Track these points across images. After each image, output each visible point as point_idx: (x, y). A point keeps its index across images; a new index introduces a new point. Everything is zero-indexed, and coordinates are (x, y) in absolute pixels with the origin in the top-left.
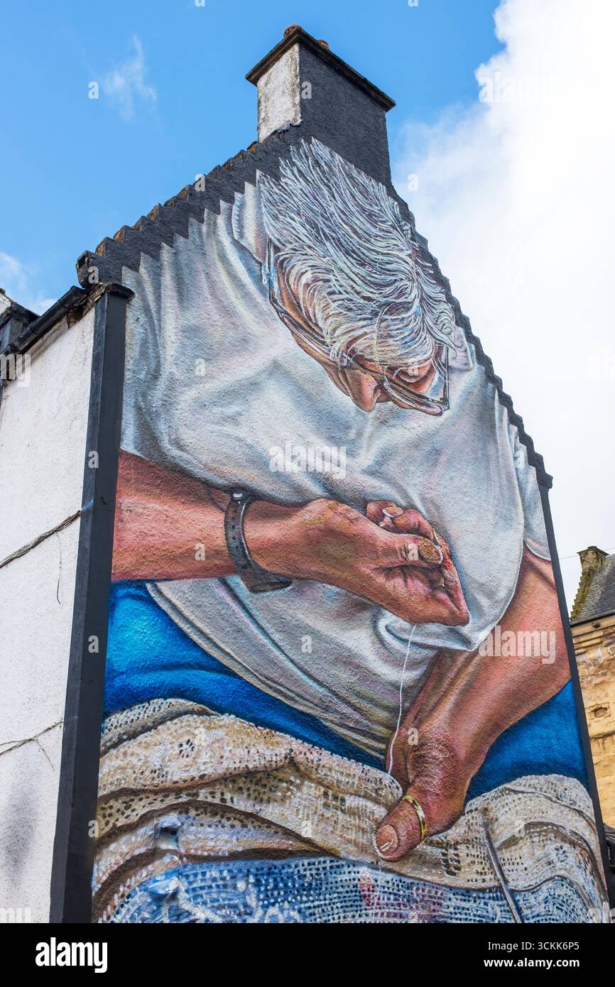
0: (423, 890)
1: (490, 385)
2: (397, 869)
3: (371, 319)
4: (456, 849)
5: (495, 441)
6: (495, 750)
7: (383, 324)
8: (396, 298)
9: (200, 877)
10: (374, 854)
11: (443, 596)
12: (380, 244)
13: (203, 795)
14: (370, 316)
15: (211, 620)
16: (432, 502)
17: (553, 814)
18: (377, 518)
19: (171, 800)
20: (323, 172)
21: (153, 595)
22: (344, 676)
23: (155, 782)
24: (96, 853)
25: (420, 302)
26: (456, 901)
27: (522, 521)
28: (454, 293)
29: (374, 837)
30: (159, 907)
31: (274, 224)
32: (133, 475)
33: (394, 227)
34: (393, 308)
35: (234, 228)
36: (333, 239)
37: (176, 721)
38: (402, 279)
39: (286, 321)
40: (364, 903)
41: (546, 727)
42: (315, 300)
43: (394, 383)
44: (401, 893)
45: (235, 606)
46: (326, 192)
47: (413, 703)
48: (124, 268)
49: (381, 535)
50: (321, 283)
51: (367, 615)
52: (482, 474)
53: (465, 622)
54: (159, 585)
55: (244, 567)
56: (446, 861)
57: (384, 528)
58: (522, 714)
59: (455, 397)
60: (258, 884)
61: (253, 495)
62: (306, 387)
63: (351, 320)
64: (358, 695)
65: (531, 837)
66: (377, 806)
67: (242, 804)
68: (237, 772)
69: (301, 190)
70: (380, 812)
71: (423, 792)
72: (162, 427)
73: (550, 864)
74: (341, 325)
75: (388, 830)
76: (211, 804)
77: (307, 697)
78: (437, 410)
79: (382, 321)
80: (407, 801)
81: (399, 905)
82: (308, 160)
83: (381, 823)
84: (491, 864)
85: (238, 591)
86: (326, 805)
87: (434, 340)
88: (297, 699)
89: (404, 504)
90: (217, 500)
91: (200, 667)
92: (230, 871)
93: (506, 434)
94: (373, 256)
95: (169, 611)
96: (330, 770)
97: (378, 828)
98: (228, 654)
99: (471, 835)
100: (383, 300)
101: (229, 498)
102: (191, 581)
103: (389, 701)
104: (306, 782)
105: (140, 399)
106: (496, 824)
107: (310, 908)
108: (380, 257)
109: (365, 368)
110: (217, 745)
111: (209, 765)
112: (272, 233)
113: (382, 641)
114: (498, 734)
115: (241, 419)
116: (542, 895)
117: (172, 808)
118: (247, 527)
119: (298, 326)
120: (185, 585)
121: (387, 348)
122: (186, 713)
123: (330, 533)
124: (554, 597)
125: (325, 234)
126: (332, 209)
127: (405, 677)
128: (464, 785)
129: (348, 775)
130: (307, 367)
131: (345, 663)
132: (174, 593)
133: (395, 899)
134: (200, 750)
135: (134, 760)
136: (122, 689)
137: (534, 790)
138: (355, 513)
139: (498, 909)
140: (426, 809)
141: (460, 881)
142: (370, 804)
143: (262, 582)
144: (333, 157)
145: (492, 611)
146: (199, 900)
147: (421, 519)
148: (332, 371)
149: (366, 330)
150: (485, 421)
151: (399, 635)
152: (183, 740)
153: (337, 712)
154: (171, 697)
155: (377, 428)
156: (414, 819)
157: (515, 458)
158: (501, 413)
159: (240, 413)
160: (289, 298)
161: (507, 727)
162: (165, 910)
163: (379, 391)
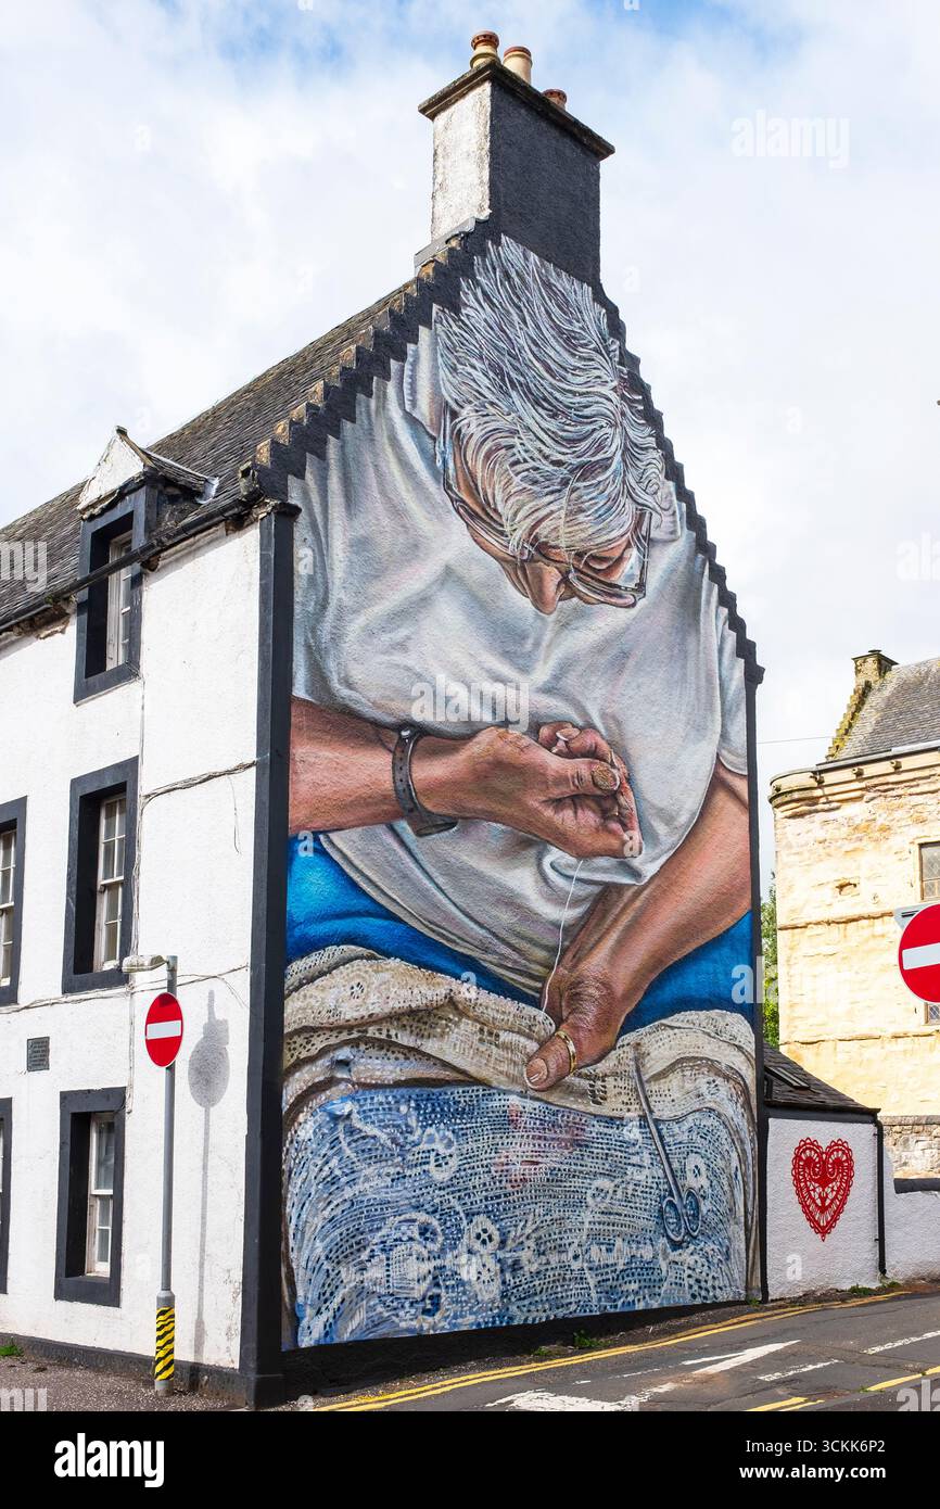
0: (568, 1117)
1: (700, 556)
2: (545, 1098)
3: (559, 491)
4: (604, 1081)
5: (698, 631)
6: (655, 986)
7: (574, 495)
8: (592, 455)
9: (369, 1101)
10: (524, 1085)
11: (615, 826)
12: (577, 380)
13: (372, 1031)
14: (558, 487)
16: (614, 717)
17: (709, 1049)
18: (549, 744)
19: (344, 1036)
20: (513, 287)
21: (325, 845)
22: (505, 917)
23: (331, 1020)
24: (284, 1080)
25: (623, 454)
26: (599, 1128)
27: (719, 729)
28: (667, 433)
29: (525, 1070)
30: (336, 1125)
31: (452, 379)
32: (304, 720)
33: (596, 350)
34: (586, 471)
35: (406, 397)
36: (521, 385)
37: (347, 966)
38: (602, 427)
39: (461, 511)
40: (511, 1127)
41: (715, 961)
42: (495, 477)
43: (582, 573)
44: (547, 1118)
45: (401, 852)
46: (516, 318)
47: (572, 942)
48: (290, 477)
49: (553, 762)
50: (503, 451)
51: (533, 852)
52: (677, 676)
53: (636, 853)
54: (330, 835)
55: (411, 811)
56: (593, 1092)
57: (556, 754)
58: (689, 949)
59: (654, 581)
60: (417, 1108)
61: (420, 731)
62: (480, 594)
63: (536, 496)
64: (518, 935)
65: (683, 1071)
66: (530, 1041)
67: (405, 1039)
68: (400, 1011)
69: (485, 321)
70: (532, 1046)
71: (576, 1028)
72: (331, 665)
73: (699, 1096)
74: (524, 505)
75: (539, 1063)
76: (380, 1040)
77: (469, 939)
78: (630, 600)
79: (574, 490)
80: (558, 1036)
81: (544, 1129)
82: (495, 273)
83: (532, 1057)
84: (638, 1096)
85: (404, 835)
86: (481, 1041)
87: (635, 506)
88: (458, 941)
89: (581, 723)
90: (383, 737)
91: (368, 914)
92: (394, 1097)
93: (713, 619)
94: (568, 400)
95: (341, 861)
96: (487, 1008)
97: (529, 1061)
98: (394, 900)
99: (620, 1069)
100: (576, 461)
101: (396, 737)
102: (360, 829)
103: (549, 940)
104: (464, 1020)
105: (310, 635)
106: (647, 1058)
107: (462, 1129)
108: (577, 399)
109: (549, 559)
110: (384, 986)
111: (377, 1005)
112: (449, 394)
113: (545, 879)
114: (660, 971)
115: (410, 644)
116: (686, 1126)
117: (345, 1043)
118: (414, 768)
119: (474, 515)
120: (354, 834)
121: (576, 528)
122: (356, 958)
123: (500, 766)
124: (745, 818)
125: (511, 381)
126: (522, 341)
127: (567, 915)
128: (618, 1021)
129: (504, 1013)
130: (483, 568)
131: (506, 903)
132: (345, 843)
133: (541, 1124)
134: (368, 992)
135: (313, 1001)
136: (301, 938)
137: (691, 1026)
138: (527, 740)
139: (640, 1137)
140: (577, 1044)
141: (606, 1110)
142: (522, 1039)
143: (428, 824)
144: (526, 259)
145: (669, 838)
146: (369, 1120)
147: (599, 739)
148: (509, 569)
149: (553, 507)
150: (688, 606)
151: (563, 871)
152: (354, 983)
153: (495, 953)
154: (343, 944)
155: (557, 634)
156: (564, 1053)
157: (721, 651)
158: (709, 594)
159: (409, 638)
160: (466, 480)
161: (671, 962)
162: (341, 1127)
163: (562, 585)
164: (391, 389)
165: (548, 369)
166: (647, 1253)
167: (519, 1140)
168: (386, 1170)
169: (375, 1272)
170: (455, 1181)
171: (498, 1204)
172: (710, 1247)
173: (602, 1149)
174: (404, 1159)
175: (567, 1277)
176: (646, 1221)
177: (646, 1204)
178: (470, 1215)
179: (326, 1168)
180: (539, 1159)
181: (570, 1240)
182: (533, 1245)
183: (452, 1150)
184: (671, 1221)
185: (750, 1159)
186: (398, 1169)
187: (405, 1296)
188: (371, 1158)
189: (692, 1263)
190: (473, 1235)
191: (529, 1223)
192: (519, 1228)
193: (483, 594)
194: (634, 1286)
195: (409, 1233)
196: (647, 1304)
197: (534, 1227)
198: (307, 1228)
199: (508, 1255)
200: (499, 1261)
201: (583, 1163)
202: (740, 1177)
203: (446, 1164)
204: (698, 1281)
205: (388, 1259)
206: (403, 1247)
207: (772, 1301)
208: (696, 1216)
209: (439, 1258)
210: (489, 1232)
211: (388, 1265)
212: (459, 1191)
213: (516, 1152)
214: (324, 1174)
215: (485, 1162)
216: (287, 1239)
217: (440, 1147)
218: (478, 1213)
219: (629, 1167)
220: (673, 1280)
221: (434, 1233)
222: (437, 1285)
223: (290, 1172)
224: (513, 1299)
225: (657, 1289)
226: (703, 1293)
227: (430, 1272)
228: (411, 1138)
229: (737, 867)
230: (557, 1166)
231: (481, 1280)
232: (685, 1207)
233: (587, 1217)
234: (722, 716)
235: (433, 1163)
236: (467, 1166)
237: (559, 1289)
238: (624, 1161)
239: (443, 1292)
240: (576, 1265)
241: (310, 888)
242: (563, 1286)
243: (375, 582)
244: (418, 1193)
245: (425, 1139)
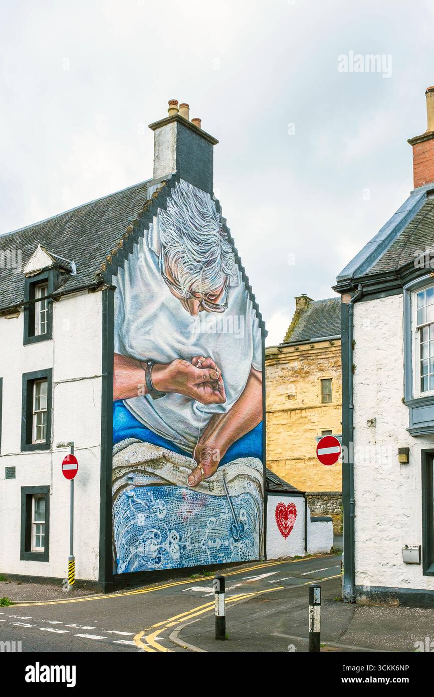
6: (229, 449)
7: (204, 273)
8: (210, 257)
10: (187, 485)
11: (217, 392)
12: (205, 230)
13: (139, 467)
14: (199, 271)
15: (141, 410)
16: (217, 353)
17: (248, 471)
18: (196, 364)
20: (184, 198)
21: (125, 404)
22: (181, 427)
25: (220, 256)
26: (211, 500)
27: (252, 355)
28: (236, 246)
29: (187, 479)
31: (164, 234)
32: (118, 361)
33: (212, 218)
34: (208, 263)
35: (149, 243)
36: (187, 234)
38: (213, 247)
39: (167, 282)
40: (183, 499)
41: (250, 440)
42: (178, 269)
43: (207, 301)
45: (148, 405)
46: (185, 210)
47: (203, 434)
49: (197, 371)
50: (181, 259)
51: (190, 403)
53: (224, 402)
54: (127, 400)
55: (151, 390)
57: (198, 368)
58: (241, 436)
59: (231, 301)
60: (154, 493)
61: (154, 362)
62: (173, 312)
63: (192, 274)
64: (186, 433)
69: (175, 212)
70: (190, 471)
71: (204, 465)
72: (126, 341)
74: (187, 278)
75: (192, 477)
76: (142, 470)
77: (169, 435)
78: (223, 310)
79: (204, 271)
80: (198, 468)
82: (178, 194)
83: (190, 475)
85: (149, 400)
87: (224, 275)
88: (166, 435)
89: (206, 356)
90: (142, 365)
91: (138, 427)
93: (251, 313)
94: (203, 238)
95: (130, 410)
97: (189, 477)
98: (146, 422)
99: (219, 479)
100: (205, 260)
101: (147, 365)
102: (135, 398)
103: (195, 434)
105: (119, 331)
106: (227, 475)
108: (205, 237)
109: (196, 297)
112: (163, 240)
113: (194, 413)
114: (231, 444)
115: (151, 332)
116: (240, 499)
117: (131, 471)
118: (152, 375)
119: (171, 283)
120: (133, 400)
121: (205, 285)
123: (179, 373)
124: (261, 387)
125: (183, 233)
126: (187, 218)
127: (201, 425)
128: (218, 462)
131: (182, 422)
132: (131, 403)
136: (117, 436)
138: (188, 363)
139: (225, 502)
140: (204, 470)
141: (213, 493)
142: (187, 469)
143: (157, 395)
144: (188, 187)
145: (235, 396)
146: (139, 498)
147: (212, 361)
148: (183, 302)
149: (197, 278)
150: (242, 310)
151: (200, 409)
152: (134, 451)
153: (178, 439)
154: (130, 438)
156: (200, 473)
157: (253, 326)
158: (249, 304)
159: (150, 329)
160: (168, 271)
161: (235, 441)
162: (130, 500)
163: (200, 306)
164: (144, 240)
165: (196, 227)
166: (226, 543)
167: (185, 504)
168: (144, 515)
169: (141, 549)
170: (165, 518)
171: (179, 526)
172: (247, 541)
173: (212, 507)
174: (149, 511)
175: (201, 551)
176: (226, 532)
177: (227, 526)
178: (170, 530)
179: (126, 514)
180: (192, 511)
181: (202, 539)
182: (190, 541)
183: (164, 508)
184: (235, 532)
185: (261, 510)
186: (148, 514)
187: (150, 557)
188: (139, 510)
189: (241, 547)
190: (171, 537)
191: (189, 533)
192: (186, 534)
193: (174, 312)
194: (222, 555)
195: (151, 536)
196: (227, 561)
198: (120, 534)
199: (182, 544)
200: (179, 545)
201: (206, 512)
202: (257, 517)
203: (163, 512)
204: (243, 553)
205: (145, 544)
206: (149, 540)
207: (268, 560)
208: (243, 530)
209: (160, 544)
210: (176, 536)
211: (145, 546)
212: (167, 522)
213: (184, 508)
215: (175, 512)
216: (114, 538)
217: (160, 507)
218: (173, 529)
219: (221, 513)
220: (235, 553)
221: (159, 536)
222: (160, 554)
223: (115, 515)
224: (184, 558)
225: (230, 556)
226: (245, 557)
228: (152, 504)
229: (258, 405)
230: (198, 513)
231: (174, 552)
232: (239, 527)
233: (207, 531)
234: (254, 350)
235: (158, 512)
236: (169, 513)
238: (219, 511)
239: (162, 556)
240: (203, 547)
241: (120, 418)
242: (199, 554)
243: (139, 311)
244: (154, 522)
245: (156, 504)
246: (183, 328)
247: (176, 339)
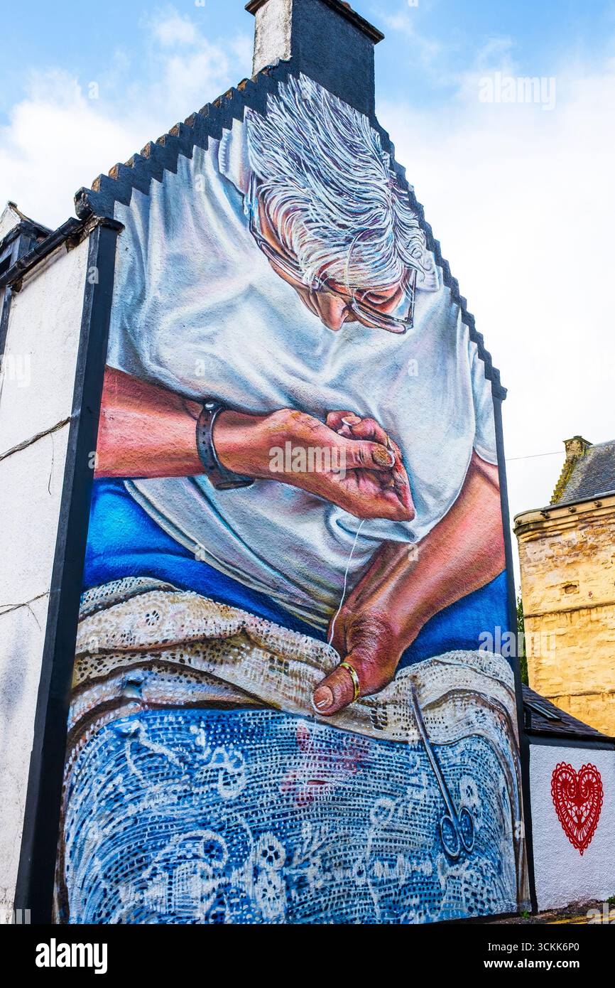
0: (352, 740)
1: (455, 305)
2: (331, 722)
3: (344, 245)
4: (384, 708)
5: (455, 357)
6: (428, 627)
7: (356, 250)
8: (370, 225)
9: (158, 720)
10: (311, 709)
11: (392, 495)
12: (358, 174)
13: (165, 656)
14: (344, 243)
15: (178, 511)
16: (389, 412)
17: (476, 683)
18: (336, 427)
19: (137, 659)
20: (308, 107)
21: (129, 490)
22: (295, 562)
23: (125, 644)
24: (72, 698)
25: (394, 228)
26: (380, 750)
27: (474, 430)
28: (427, 219)
29: (312, 696)
30: (123, 743)
31: (258, 157)
32: (116, 387)
33: (373, 157)
34: (365, 234)
35: (220, 163)
36: (314, 170)
37: (144, 595)
38: (377, 207)
39: (264, 248)
40: (299, 748)
41: (478, 610)
42: (293, 229)
43: (362, 304)
44: (333, 741)
45: (201, 501)
46: (310, 126)
47: (356, 586)
49: (338, 441)
50: (299, 212)
51: (321, 510)
52: (440, 386)
53: (410, 518)
54: (135, 482)
55: (212, 468)
56: (375, 717)
57: (342, 435)
58: (455, 598)
59: (419, 318)
60: (207, 728)
61: (223, 405)
62: (278, 309)
63: (326, 246)
64: (307, 578)
65: (454, 701)
66: (317, 670)
67: (198, 664)
68: (195, 639)
69: (286, 124)
70: (319, 675)
71: (359, 660)
72: (144, 346)
73: (469, 724)
74: (315, 251)
75: (325, 690)
76: (171, 664)
77: (261, 579)
78: (401, 329)
79: (355, 246)
80: (344, 667)
81: (330, 751)
82: (294, 95)
83: (319, 684)
85: (205, 488)
86: (272, 668)
87: (403, 263)
88: (252, 580)
89: (362, 414)
90: (189, 407)
91: (168, 551)
92: (184, 717)
93: (466, 350)
94: (351, 185)
95: (143, 505)
96: (277, 639)
97: (316, 688)
98: (192, 541)
99: (399, 698)
100: (357, 227)
101: (201, 408)
103: (335, 584)
104: (255, 649)
105: (126, 321)
106: (423, 689)
107: (251, 749)
108: (358, 186)
109: (335, 291)
110: (179, 616)
111: (172, 632)
112: (256, 167)
113: (332, 533)
114: (432, 615)
115: (216, 339)
117: (138, 665)
118: (216, 434)
119: (274, 253)
120: (158, 482)
121: (358, 272)
122: (153, 589)
123: (291, 438)
124: (497, 498)
125: (306, 166)
126: (315, 142)
127: (351, 564)
128: (396, 656)
129: (293, 644)
130: (280, 291)
131: (297, 551)
132: (149, 490)
133: (327, 746)
134: (164, 620)
135: (107, 626)
136: (99, 568)
137: (460, 663)
138: (316, 422)
139: (418, 759)
140: (360, 674)
141: (386, 734)
142: (310, 669)
144: (319, 91)
145: (437, 509)
146: (157, 739)
147: (377, 427)
148: (304, 295)
149: (339, 256)
150: (447, 339)
151: (347, 528)
152: (150, 611)
153: (287, 592)
154: (141, 576)
155: (343, 345)
156: (349, 682)
157: (473, 373)
158: (462, 332)
159: (215, 334)
160: (268, 227)
161: (442, 609)
162: (128, 744)
163: (347, 311)
164: (208, 155)
165: (336, 163)
166: (427, 868)
167: (306, 761)
168: (173, 788)
169: (156, 891)
170: (243, 799)
171: (285, 822)
172: (484, 861)
173: (384, 770)
174: (191, 777)
175: (352, 893)
176: (424, 838)
177: (425, 822)
178: (257, 833)
179: (110, 785)
180: (325, 779)
181: (355, 857)
182: (319, 862)
183: (241, 769)
184: (448, 837)
185: (515, 780)
186: (186, 787)
187: (187, 915)
188: (157, 776)
189: (468, 877)
190: (260, 852)
191: (316, 841)
192: (305, 845)
193: (281, 309)
194: (416, 901)
195: (194, 850)
196: (428, 917)
197: (320, 843)
198: (85, 846)
199: (294, 872)
200: (285, 878)
201: (366, 783)
202: (507, 797)
203: (235, 782)
204: (474, 894)
205: (171, 877)
206: (187, 865)
207: (541, 912)
208: (470, 833)
209: (224, 875)
210: (276, 849)
211: (170, 883)
212: (247, 809)
213: (303, 771)
214: (107, 791)
215: (273, 781)
216: (63, 857)
217: (229, 766)
218: (265, 831)
219: (409, 787)
220: (451, 894)
221: (220, 850)
222: (222, 903)
223: (72, 787)
224: (298, 916)
225: (437, 903)
226: (479, 906)
227: (214, 890)
228: (199, 757)
229: (493, 535)
230: (343, 785)
231: (267, 897)
232: (460, 824)
233: (370, 834)
234: (476, 420)
236: (255, 785)
237: (344, 905)
238: (404, 781)
239: (227, 910)
240: (360, 881)
242: (347, 902)
243: (188, 289)
244: (205, 810)
245: (214, 758)
246: (303, 346)
247: (284, 366)
